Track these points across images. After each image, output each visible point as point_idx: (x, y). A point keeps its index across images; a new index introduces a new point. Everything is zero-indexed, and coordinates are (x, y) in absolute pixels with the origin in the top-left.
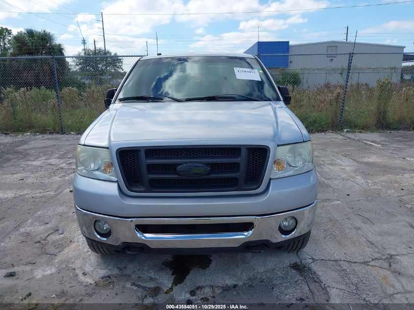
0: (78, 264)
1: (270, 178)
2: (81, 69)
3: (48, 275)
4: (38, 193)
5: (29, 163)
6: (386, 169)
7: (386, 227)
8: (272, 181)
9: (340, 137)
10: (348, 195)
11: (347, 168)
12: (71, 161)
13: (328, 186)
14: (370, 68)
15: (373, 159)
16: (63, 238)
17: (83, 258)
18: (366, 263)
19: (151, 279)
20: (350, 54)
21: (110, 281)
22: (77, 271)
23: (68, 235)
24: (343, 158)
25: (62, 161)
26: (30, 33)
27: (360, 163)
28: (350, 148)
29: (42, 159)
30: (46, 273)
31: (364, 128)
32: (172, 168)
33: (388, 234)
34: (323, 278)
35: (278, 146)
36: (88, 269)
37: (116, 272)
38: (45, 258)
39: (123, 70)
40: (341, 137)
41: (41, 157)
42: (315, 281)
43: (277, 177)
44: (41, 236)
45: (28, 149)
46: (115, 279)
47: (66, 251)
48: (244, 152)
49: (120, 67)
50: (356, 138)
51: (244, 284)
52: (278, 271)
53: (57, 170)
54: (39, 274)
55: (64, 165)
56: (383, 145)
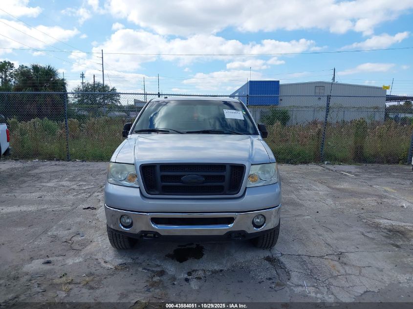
0: (99, 256)
1: (246, 188)
2: (79, 101)
3: (77, 263)
4: (56, 208)
5: (44, 184)
6: (352, 194)
7: (342, 234)
8: (247, 189)
9: (320, 168)
10: (318, 212)
11: (320, 193)
12: (81, 183)
13: (302, 205)
14: (354, 107)
15: (344, 185)
16: (85, 239)
17: (103, 252)
18: (322, 257)
19: (158, 266)
20: (328, 96)
21: (126, 266)
22: (100, 260)
23: (88, 237)
24: (319, 184)
25: (73, 183)
26: (36, 68)
27: (333, 189)
28: (327, 177)
29: (54, 181)
30: (75, 262)
31: (344, 161)
32: (177, 178)
33: (343, 239)
34: (288, 266)
35: (252, 165)
36: (107, 259)
37: (130, 261)
38: (72, 253)
39: (120, 103)
40: (322, 168)
41: (53, 180)
42: (282, 268)
43: (251, 186)
44: (67, 238)
45: (39, 173)
46: (129, 265)
47: (89, 247)
48: (228, 168)
49: (117, 101)
50: (334, 169)
51: (228, 270)
52: (254, 261)
53: (70, 190)
54: (70, 262)
55: (75, 187)
56: (356, 175)
